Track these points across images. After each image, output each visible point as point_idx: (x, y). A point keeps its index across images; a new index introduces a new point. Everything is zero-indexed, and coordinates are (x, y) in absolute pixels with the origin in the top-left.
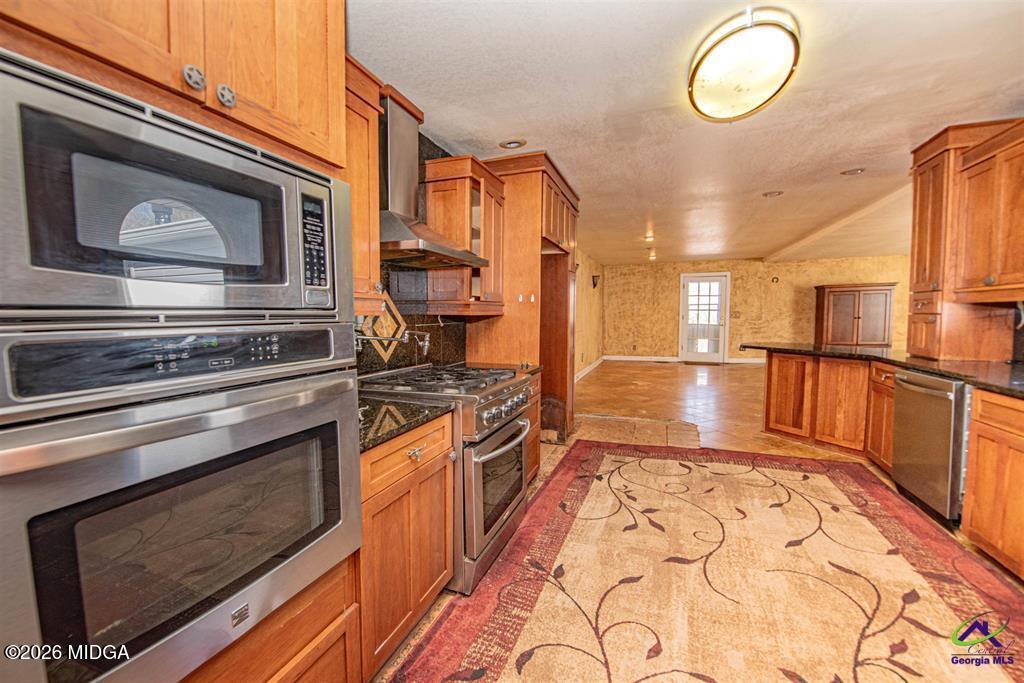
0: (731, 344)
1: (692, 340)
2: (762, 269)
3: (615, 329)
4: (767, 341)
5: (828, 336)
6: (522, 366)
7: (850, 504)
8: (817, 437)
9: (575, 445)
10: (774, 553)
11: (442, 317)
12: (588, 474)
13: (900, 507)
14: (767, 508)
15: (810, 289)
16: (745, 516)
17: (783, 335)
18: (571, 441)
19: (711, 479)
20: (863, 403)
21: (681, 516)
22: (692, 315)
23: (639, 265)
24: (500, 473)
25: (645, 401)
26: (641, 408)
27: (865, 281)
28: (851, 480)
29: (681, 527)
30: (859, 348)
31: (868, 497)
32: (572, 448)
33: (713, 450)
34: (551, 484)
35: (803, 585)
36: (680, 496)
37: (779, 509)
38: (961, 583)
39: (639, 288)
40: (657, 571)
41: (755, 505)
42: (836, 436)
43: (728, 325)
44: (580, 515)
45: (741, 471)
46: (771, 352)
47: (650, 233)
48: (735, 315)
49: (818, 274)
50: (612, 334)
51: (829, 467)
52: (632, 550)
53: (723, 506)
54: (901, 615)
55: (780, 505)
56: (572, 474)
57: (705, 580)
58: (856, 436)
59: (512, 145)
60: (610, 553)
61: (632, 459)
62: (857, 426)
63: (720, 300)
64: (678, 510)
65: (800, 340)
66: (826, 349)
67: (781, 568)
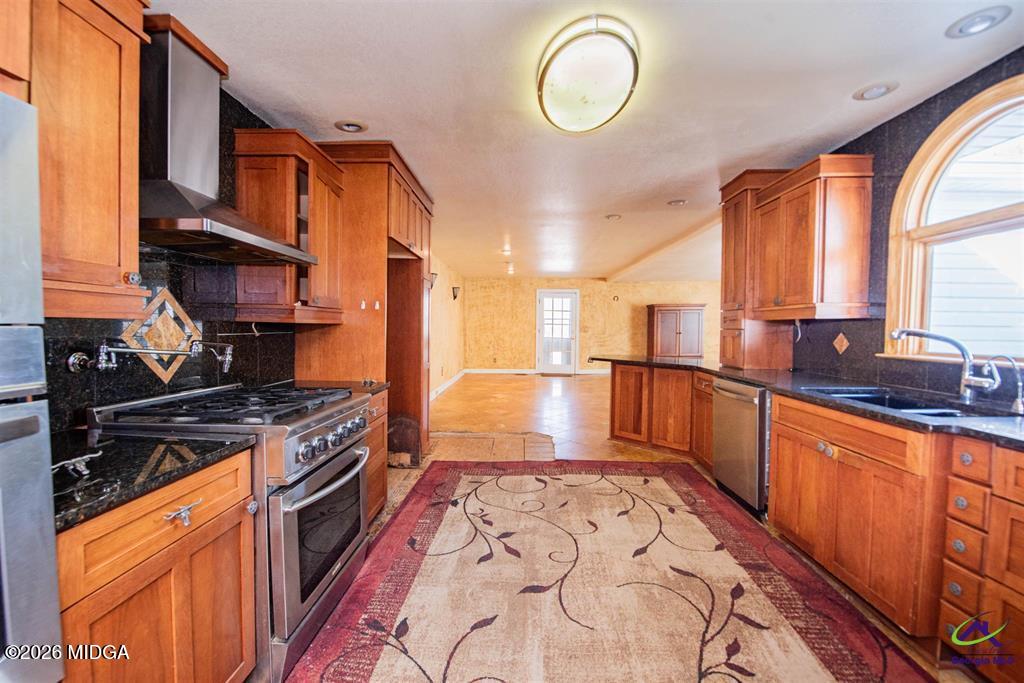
0: (581, 357)
1: (548, 353)
2: (605, 288)
3: (476, 342)
4: (610, 353)
5: (658, 349)
6: (365, 383)
7: (683, 504)
8: (654, 441)
9: (430, 467)
10: (623, 565)
11: (257, 324)
12: (442, 500)
13: (721, 502)
14: (615, 517)
15: (642, 307)
16: (597, 528)
17: (624, 349)
18: (426, 463)
19: (565, 491)
20: (688, 408)
21: (537, 536)
22: (548, 329)
23: (499, 279)
24: (339, 510)
25: (504, 415)
26: (500, 422)
27: (685, 302)
28: (682, 480)
29: (537, 550)
30: (680, 359)
31: (696, 496)
32: (427, 471)
33: (567, 461)
34: (399, 518)
35: (650, 597)
36: (536, 514)
37: (625, 516)
38: (771, 570)
39: (498, 301)
40: (512, 608)
41: (605, 515)
42: (669, 440)
43: (578, 339)
44: (431, 550)
45: (592, 481)
46: (615, 363)
47: (507, 247)
48: (584, 329)
49: (648, 296)
50: (472, 347)
51: (664, 470)
52: (487, 585)
53: (575, 521)
54: (731, 613)
55: (626, 512)
56: (425, 502)
57: (561, 609)
58: (684, 438)
59: (351, 128)
60: (462, 592)
61: (489, 478)
62: (684, 429)
63: (571, 316)
64: (534, 531)
65: (636, 353)
66: (657, 360)
67: (630, 581)
